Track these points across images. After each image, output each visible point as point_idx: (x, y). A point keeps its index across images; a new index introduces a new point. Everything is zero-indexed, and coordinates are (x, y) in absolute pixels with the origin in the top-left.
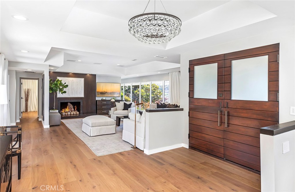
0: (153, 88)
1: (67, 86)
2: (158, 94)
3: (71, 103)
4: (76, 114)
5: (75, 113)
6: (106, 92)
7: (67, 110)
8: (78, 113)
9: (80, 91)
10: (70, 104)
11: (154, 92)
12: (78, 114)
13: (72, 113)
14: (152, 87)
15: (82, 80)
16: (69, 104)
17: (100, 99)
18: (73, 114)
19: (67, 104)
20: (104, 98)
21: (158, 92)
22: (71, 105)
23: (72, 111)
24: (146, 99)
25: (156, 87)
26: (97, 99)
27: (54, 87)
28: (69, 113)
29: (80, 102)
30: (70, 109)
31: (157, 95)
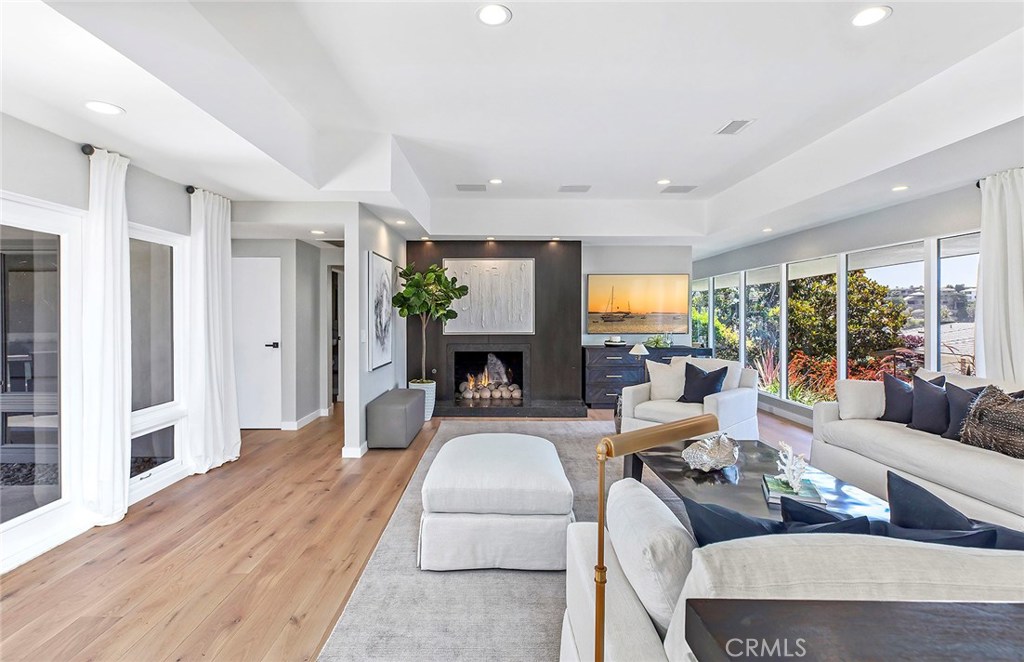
0: (856, 297)
1: (464, 290)
2: (885, 320)
3: (499, 355)
4: (511, 398)
5: (506, 395)
6: (628, 313)
7: (484, 381)
8: (517, 394)
9: (521, 311)
10: (495, 359)
11: (865, 312)
12: (516, 399)
13: (497, 394)
14: (849, 293)
15: (529, 265)
16: (492, 359)
17: (600, 341)
18: (502, 398)
19: (486, 359)
20: (617, 339)
21: (882, 314)
22: (499, 362)
23: (498, 385)
24: (821, 344)
25: (872, 293)
26: (586, 340)
27: (414, 295)
28: (487, 394)
29: (521, 353)
30: (496, 376)
31: (877, 327)
